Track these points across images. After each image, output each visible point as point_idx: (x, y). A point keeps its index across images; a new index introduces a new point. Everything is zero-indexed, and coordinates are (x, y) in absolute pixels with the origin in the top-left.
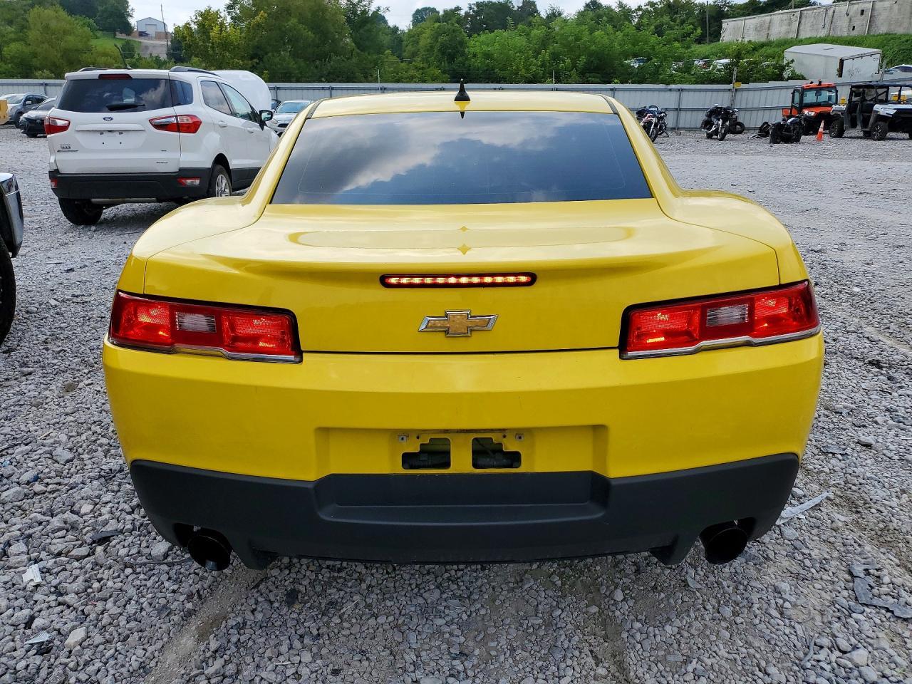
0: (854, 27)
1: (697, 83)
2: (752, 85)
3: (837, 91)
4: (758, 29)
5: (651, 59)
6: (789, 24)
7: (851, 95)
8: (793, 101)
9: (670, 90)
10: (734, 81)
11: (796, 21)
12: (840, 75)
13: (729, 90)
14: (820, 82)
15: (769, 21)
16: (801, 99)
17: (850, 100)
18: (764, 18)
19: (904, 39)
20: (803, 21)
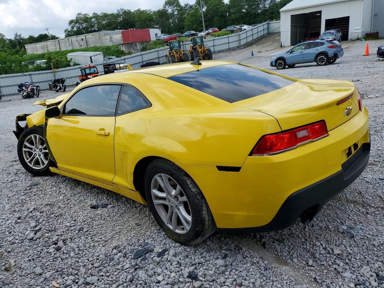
0: (81, 45)
1: (36, 71)
2: (60, 69)
3: (96, 68)
4: (43, 48)
5: (6, 63)
6: (55, 45)
7: (104, 68)
8: (82, 73)
9: (25, 75)
10: (53, 68)
11: (57, 44)
12: (92, 62)
13: (52, 72)
14: (90, 65)
15: (46, 44)
16: (85, 72)
17: (104, 70)
18: (43, 44)
19: (102, 48)
20: (60, 44)
